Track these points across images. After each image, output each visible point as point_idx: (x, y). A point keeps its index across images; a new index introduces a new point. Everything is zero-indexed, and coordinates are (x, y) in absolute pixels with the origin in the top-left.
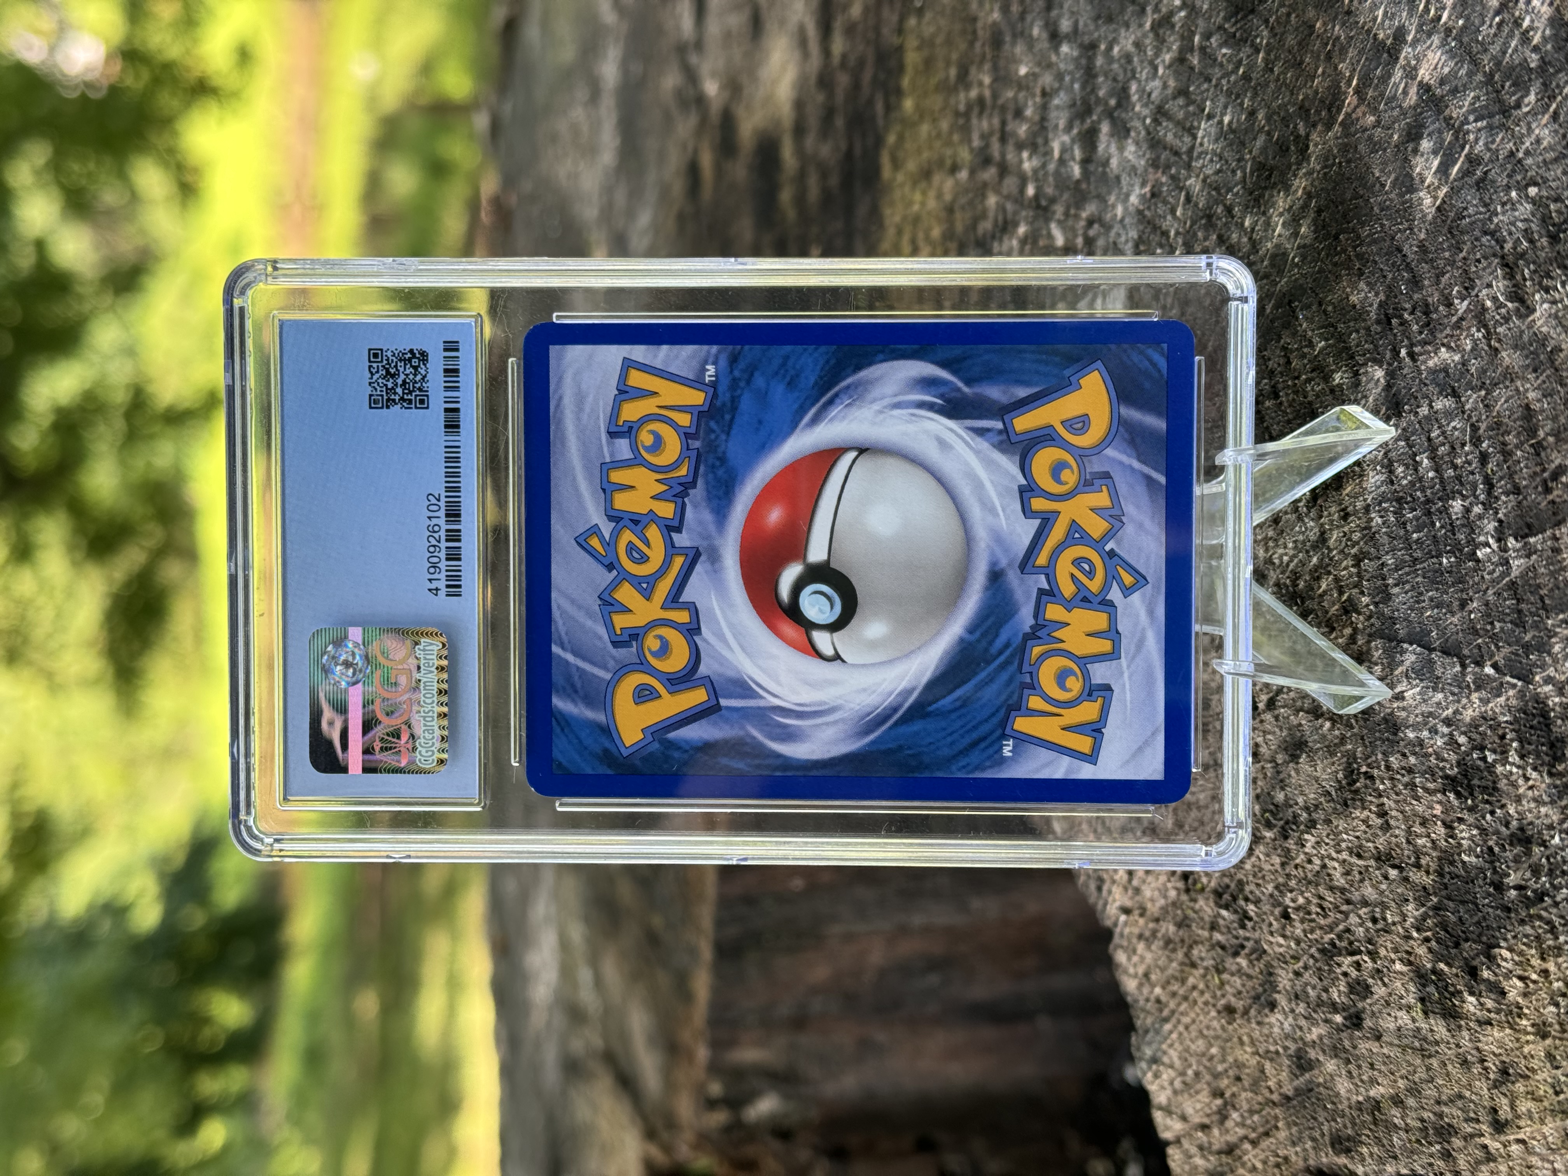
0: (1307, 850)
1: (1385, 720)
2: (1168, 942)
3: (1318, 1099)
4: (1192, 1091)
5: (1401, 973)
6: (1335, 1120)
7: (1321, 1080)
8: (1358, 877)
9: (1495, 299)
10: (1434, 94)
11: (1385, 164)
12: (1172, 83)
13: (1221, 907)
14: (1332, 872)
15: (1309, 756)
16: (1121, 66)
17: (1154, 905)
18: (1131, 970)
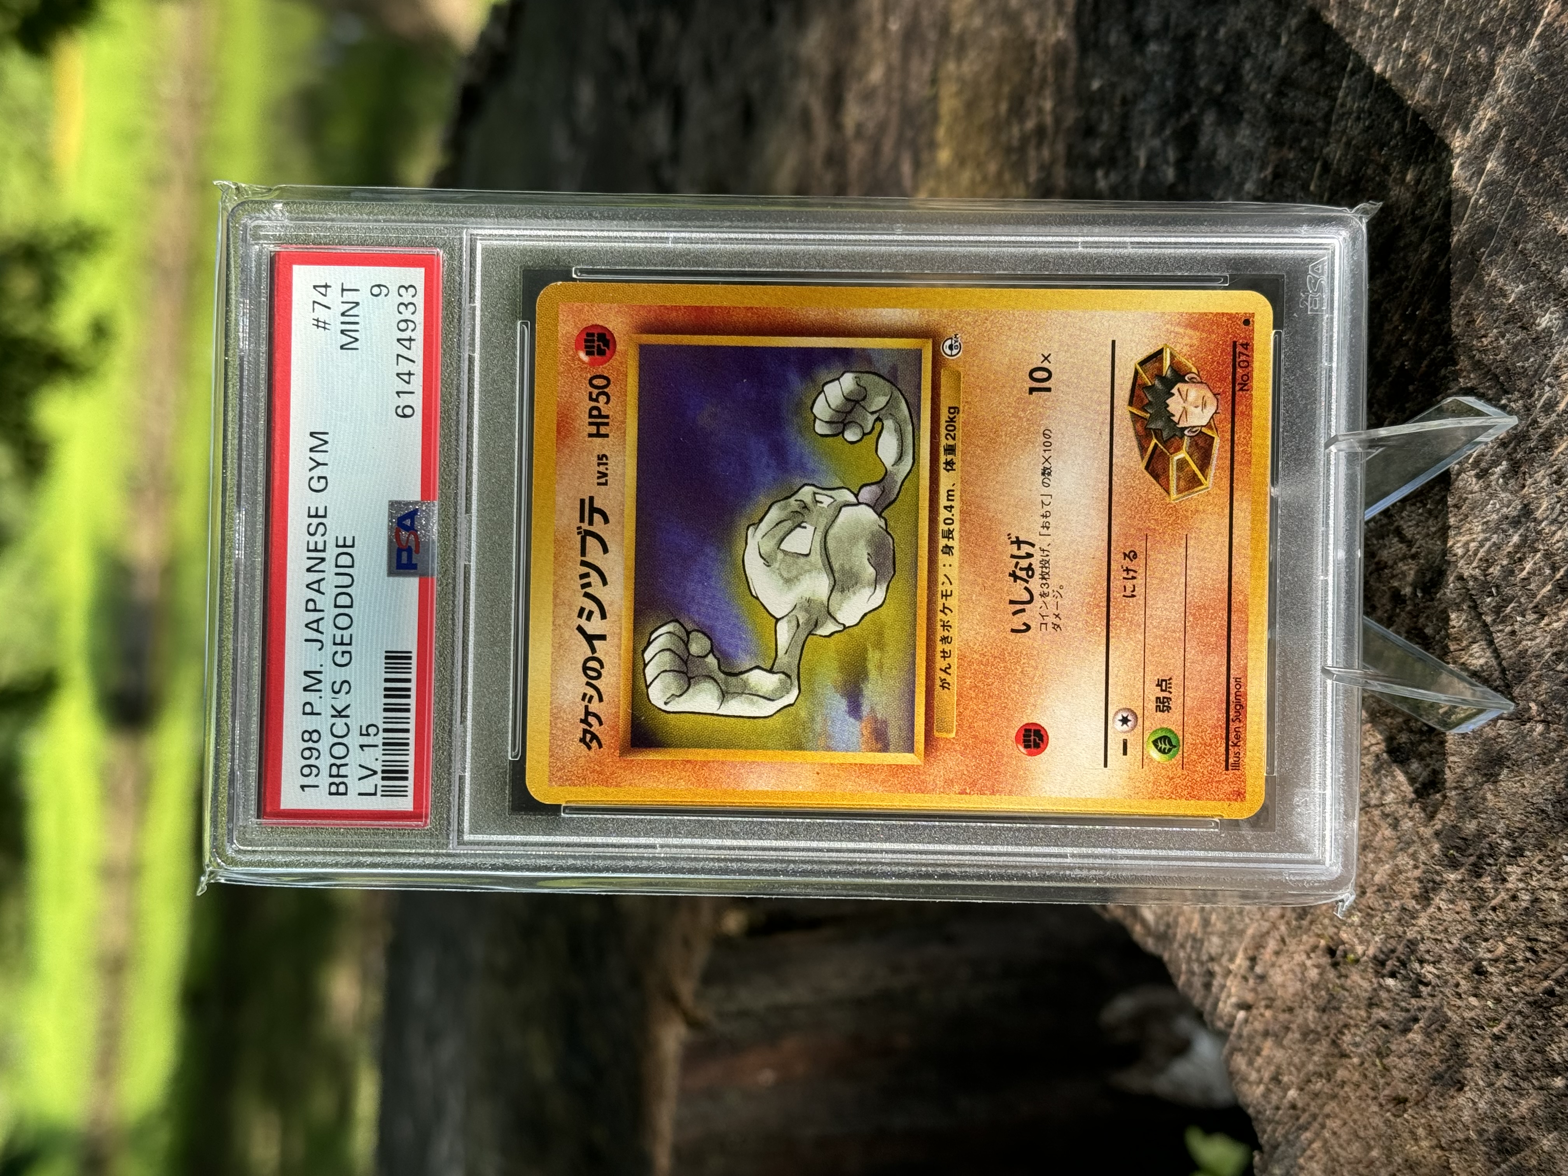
0: (1509, 885)
7: (1534, 1162)
12: (1301, 49)
14: (1548, 905)
15: (1512, 771)
16: (1230, 47)
17: (1286, 992)
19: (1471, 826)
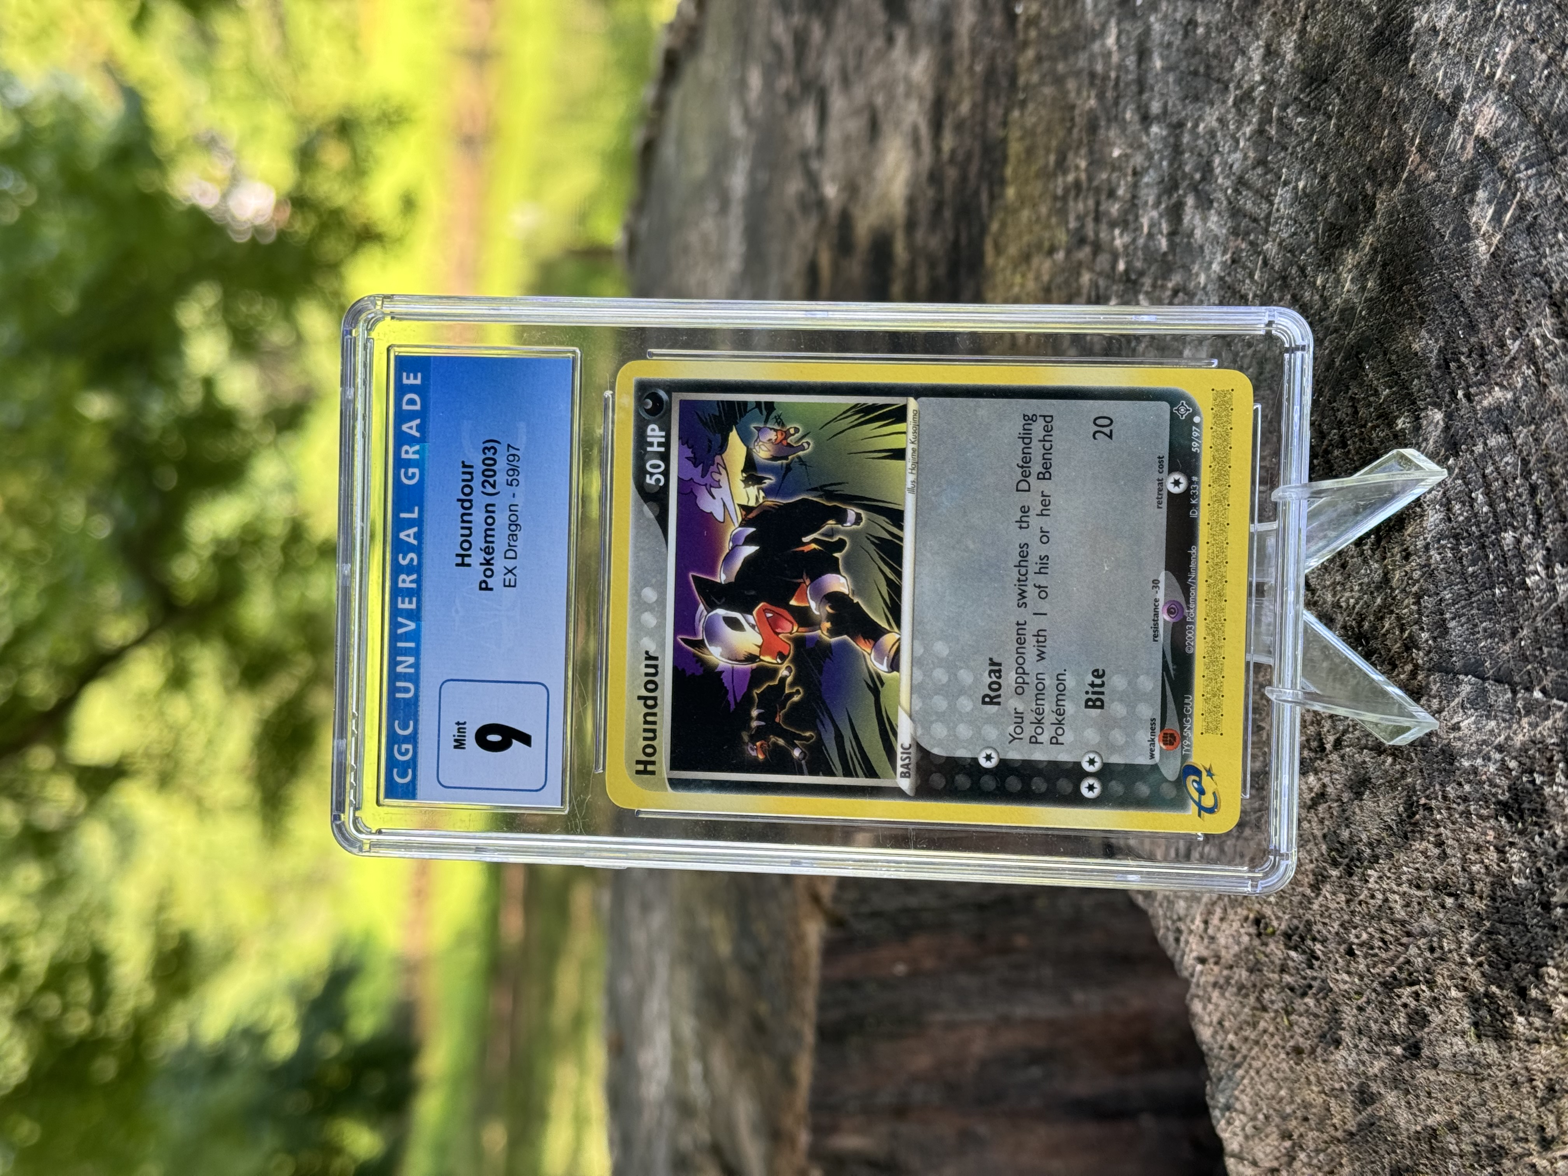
0: (1370, 886)
1: (1443, 751)
2: (1241, 987)
3: (1379, 1133)
4: (1262, 1135)
5: (1457, 999)
6: (1395, 1152)
7: (1382, 1113)
8: (1417, 908)
9: (1544, 337)
10: (1489, 147)
11: (1444, 215)
12: (1251, 154)
13: (1290, 948)
14: (1392, 905)
15: (1372, 792)
16: (1206, 141)
17: (1228, 953)
18: (1207, 1019)
19: (1345, 834)
